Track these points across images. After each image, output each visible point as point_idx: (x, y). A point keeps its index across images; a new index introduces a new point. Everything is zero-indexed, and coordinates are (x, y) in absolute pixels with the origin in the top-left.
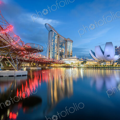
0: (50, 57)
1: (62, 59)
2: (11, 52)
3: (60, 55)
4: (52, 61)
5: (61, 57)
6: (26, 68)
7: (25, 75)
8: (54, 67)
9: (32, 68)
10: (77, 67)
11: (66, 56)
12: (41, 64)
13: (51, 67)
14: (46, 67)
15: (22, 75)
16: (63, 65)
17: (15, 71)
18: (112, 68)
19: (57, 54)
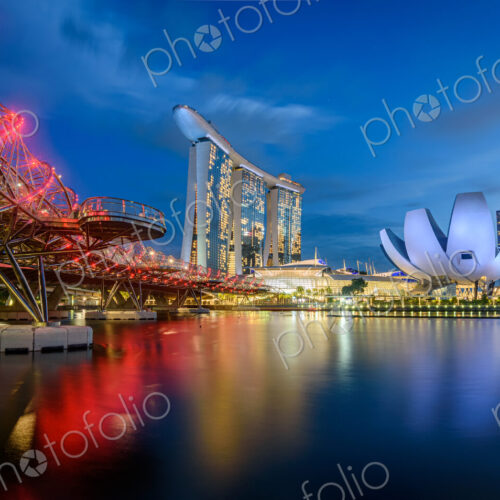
0: (198, 264)
1: (253, 272)
2: (16, 237)
3: (243, 255)
4: (205, 279)
5: (249, 262)
6: (84, 311)
7: (82, 348)
8: (219, 307)
9: (112, 314)
10: (322, 310)
11: (271, 256)
12: (155, 295)
13: (204, 306)
14: (180, 310)
15: (66, 347)
16: (258, 298)
17: (34, 329)
18: (483, 311)
19: (231, 250)
